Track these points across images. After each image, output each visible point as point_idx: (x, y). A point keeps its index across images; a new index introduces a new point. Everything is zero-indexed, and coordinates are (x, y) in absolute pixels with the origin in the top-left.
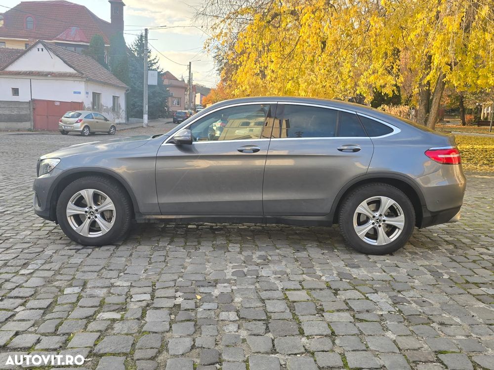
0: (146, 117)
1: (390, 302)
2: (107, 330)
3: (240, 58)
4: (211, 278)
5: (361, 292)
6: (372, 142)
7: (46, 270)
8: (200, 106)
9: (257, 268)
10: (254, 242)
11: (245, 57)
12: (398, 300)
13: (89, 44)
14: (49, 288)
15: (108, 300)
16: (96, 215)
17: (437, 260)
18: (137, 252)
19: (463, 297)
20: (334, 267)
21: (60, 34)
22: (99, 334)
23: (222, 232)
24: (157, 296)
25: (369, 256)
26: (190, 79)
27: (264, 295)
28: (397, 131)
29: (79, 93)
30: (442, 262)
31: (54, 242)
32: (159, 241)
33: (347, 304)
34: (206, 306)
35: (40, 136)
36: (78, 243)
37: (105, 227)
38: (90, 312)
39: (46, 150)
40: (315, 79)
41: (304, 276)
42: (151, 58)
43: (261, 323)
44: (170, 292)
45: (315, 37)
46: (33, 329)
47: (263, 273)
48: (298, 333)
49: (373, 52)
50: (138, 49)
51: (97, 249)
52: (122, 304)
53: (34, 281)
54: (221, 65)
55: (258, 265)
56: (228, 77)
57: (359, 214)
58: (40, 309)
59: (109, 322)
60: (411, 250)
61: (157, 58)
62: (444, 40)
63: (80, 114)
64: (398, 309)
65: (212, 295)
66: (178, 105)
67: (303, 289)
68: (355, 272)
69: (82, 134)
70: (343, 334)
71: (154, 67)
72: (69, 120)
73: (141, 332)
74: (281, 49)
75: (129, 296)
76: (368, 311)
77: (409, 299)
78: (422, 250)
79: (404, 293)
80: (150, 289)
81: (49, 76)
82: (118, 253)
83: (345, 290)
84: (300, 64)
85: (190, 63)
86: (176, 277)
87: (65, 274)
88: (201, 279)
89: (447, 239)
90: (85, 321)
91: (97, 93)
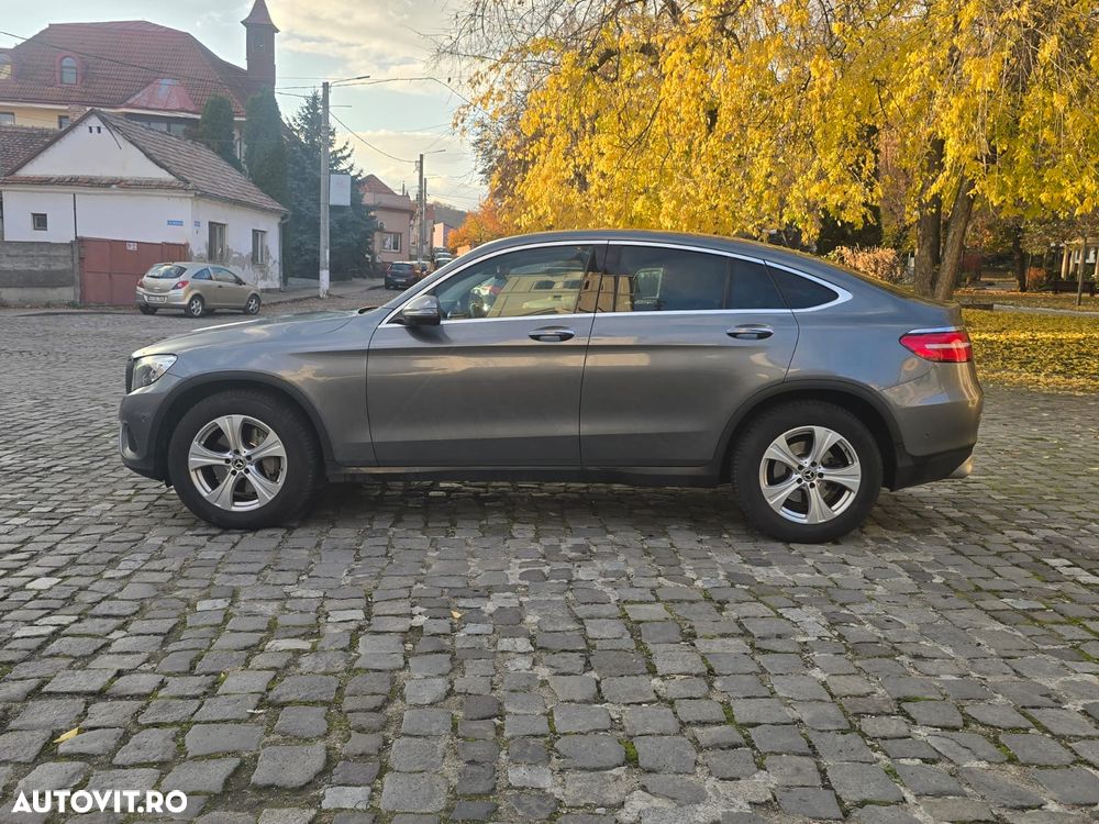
0: (325, 275)
1: (824, 621)
2: (286, 667)
3: (531, 146)
4: (479, 582)
5: (769, 606)
6: (795, 318)
7: (155, 571)
8: (444, 251)
9: (570, 566)
10: (564, 521)
11: (542, 144)
12: (839, 619)
13: (199, 117)
14: (166, 601)
15: (283, 620)
16: (248, 466)
17: (923, 553)
18: (330, 540)
19: (965, 614)
20: (721, 564)
21: (134, 95)
22: (273, 673)
23: (498, 504)
24: (376, 613)
25: (791, 546)
26: (421, 192)
27: (581, 611)
28: (844, 296)
29: (180, 223)
30: (935, 556)
31: (161, 522)
32: (372, 519)
33: (741, 626)
34: (471, 628)
35: (95, 318)
36: (211, 524)
37: (266, 491)
38: (253, 639)
39: (113, 346)
40: (693, 193)
41: (661, 579)
42: (337, 146)
43: (577, 655)
44: (402, 607)
45: (693, 103)
46: (148, 667)
47: (582, 574)
48: (646, 670)
49: (818, 134)
50: (306, 127)
51: (250, 535)
52: (312, 626)
53: (135, 590)
54: (490, 161)
55: (570, 560)
56: (505, 187)
57: (772, 463)
58: (155, 634)
59: (291, 655)
60: (875, 535)
61: (350, 147)
62: (965, 107)
63: (183, 270)
64: (836, 633)
65: (484, 612)
66: (396, 248)
67: (658, 601)
68: (760, 573)
69: (187, 313)
70: (729, 672)
71: (343, 166)
72: (159, 282)
73: (351, 671)
74: (621, 126)
75: (322, 614)
76: (779, 637)
77: (861, 617)
78: (899, 535)
79: (852, 607)
80: (362, 603)
81: (114, 186)
82: (292, 542)
83: (738, 602)
84: (662, 160)
85: (422, 156)
86: (411, 582)
87: (193, 578)
88: (459, 585)
89: (951, 515)
90: (245, 654)
91: (217, 224)
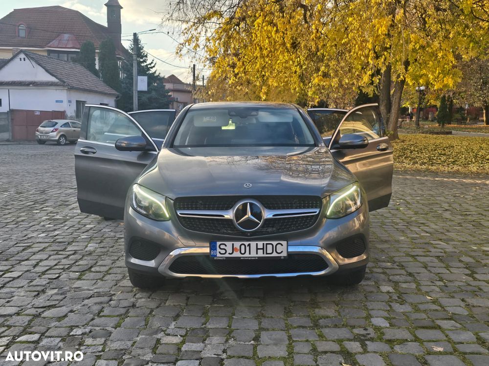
13: (79, 50)
21: (52, 41)
29: (62, 102)
42: (148, 62)
61: (154, 62)
63: (56, 123)
69: (58, 143)
72: (45, 130)
81: (31, 85)
91: (81, 101)
